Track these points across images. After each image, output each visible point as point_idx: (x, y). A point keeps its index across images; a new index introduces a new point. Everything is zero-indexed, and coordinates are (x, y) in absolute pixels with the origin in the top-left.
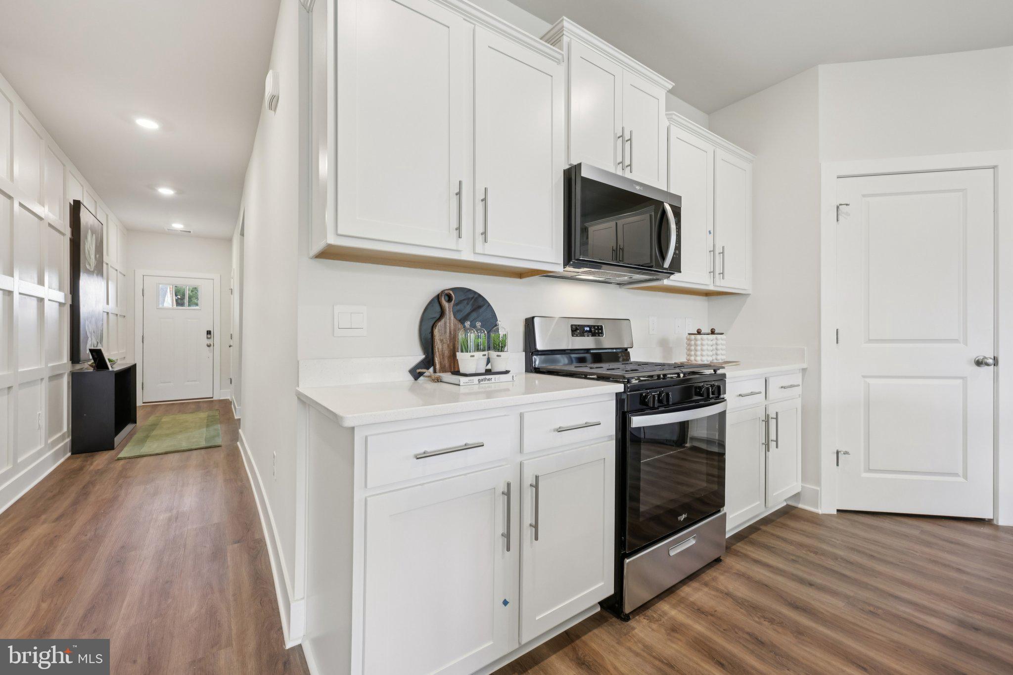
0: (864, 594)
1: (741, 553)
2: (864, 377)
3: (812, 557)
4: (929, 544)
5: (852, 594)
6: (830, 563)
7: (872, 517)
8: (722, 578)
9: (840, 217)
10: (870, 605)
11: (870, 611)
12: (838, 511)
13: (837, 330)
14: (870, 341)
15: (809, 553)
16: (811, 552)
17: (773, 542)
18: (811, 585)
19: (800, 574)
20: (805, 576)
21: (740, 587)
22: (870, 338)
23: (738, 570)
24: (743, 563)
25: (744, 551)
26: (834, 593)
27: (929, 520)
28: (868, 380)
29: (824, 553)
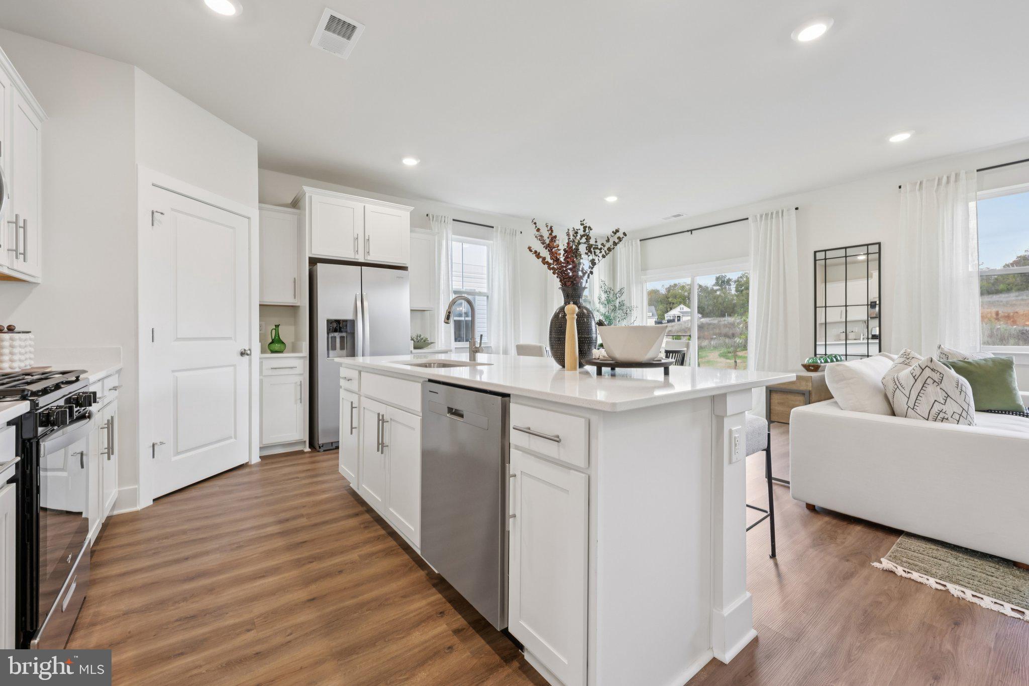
0: (225, 541)
1: (98, 579)
2: (173, 371)
3: (167, 542)
4: (230, 492)
5: (218, 546)
6: (184, 538)
7: (182, 493)
8: (103, 608)
9: (155, 223)
10: (234, 544)
11: (237, 547)
12: (154, 500)
13: (153, 329)
14: (178, 339)
15: (161, 541)
16: (163, 539)
17: (120, 553)
18: (187, 559)
19: (171, 558)
20: (176, 557)
21: (131, 601)
22: (179, 337)
23: (111, 593)
24: (111, 584)
25: (99, 576)
26: (207, 553)
27: (217, 478)
28: (177, 374)
29: (173, 535)
